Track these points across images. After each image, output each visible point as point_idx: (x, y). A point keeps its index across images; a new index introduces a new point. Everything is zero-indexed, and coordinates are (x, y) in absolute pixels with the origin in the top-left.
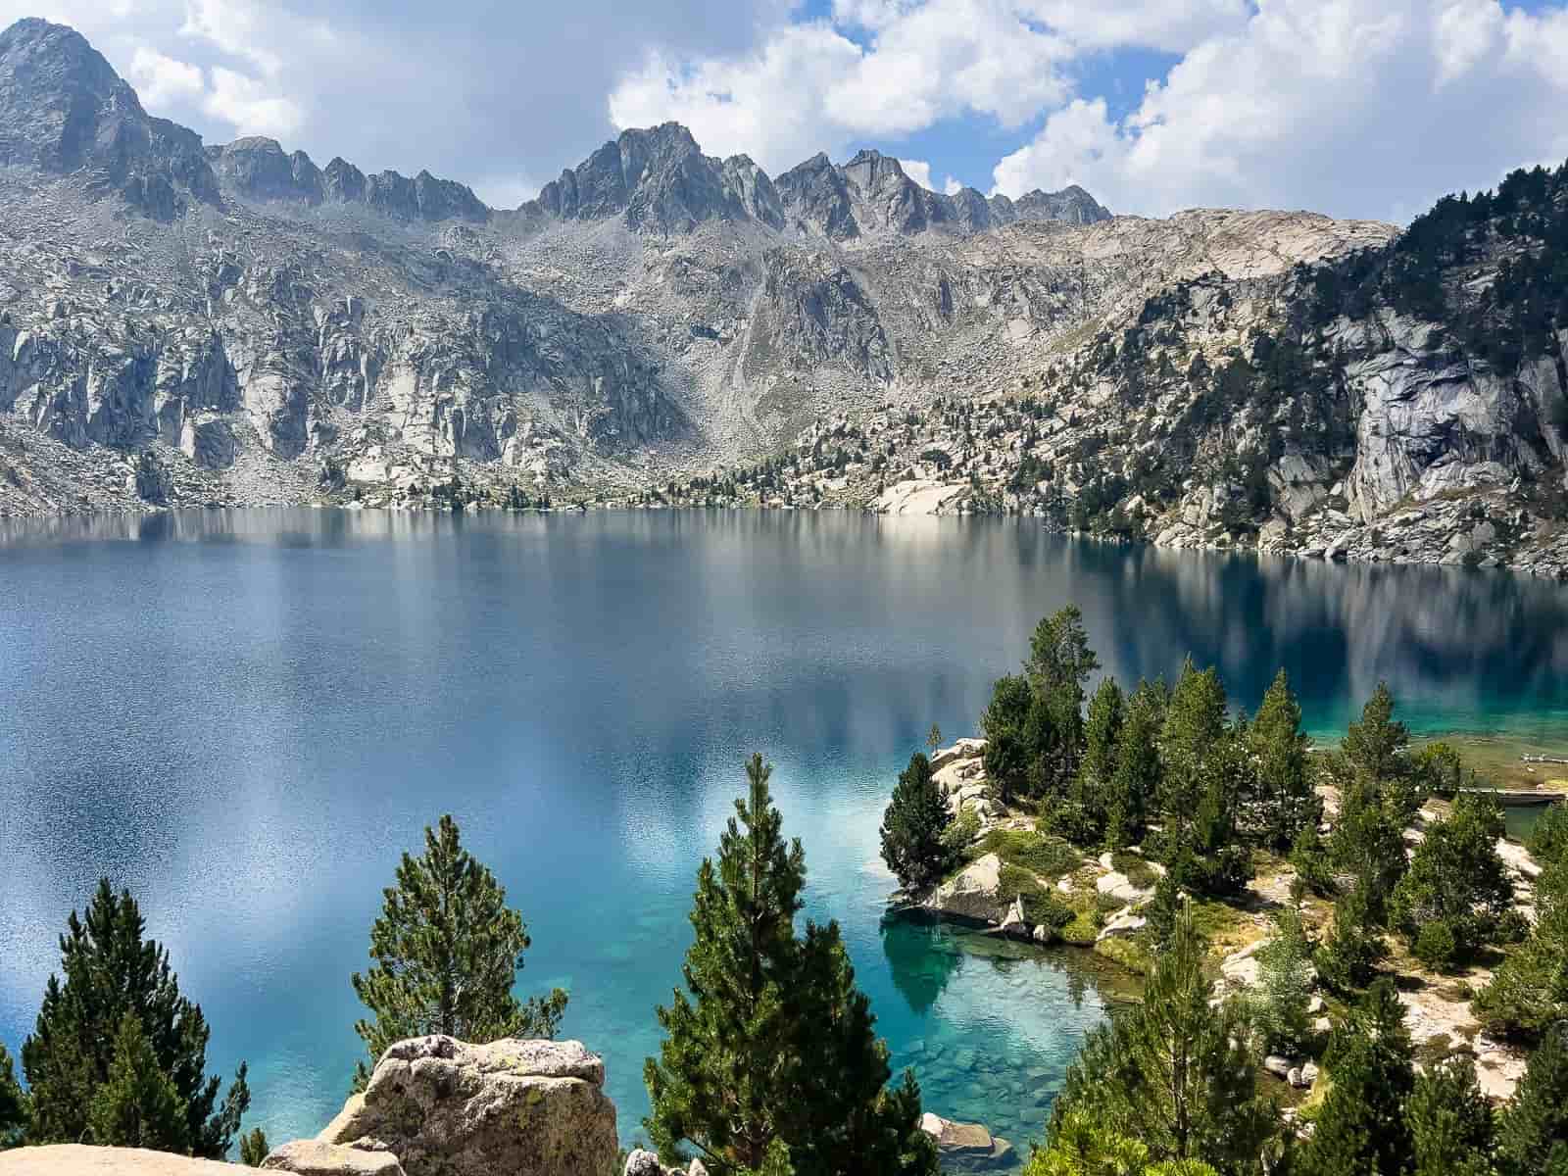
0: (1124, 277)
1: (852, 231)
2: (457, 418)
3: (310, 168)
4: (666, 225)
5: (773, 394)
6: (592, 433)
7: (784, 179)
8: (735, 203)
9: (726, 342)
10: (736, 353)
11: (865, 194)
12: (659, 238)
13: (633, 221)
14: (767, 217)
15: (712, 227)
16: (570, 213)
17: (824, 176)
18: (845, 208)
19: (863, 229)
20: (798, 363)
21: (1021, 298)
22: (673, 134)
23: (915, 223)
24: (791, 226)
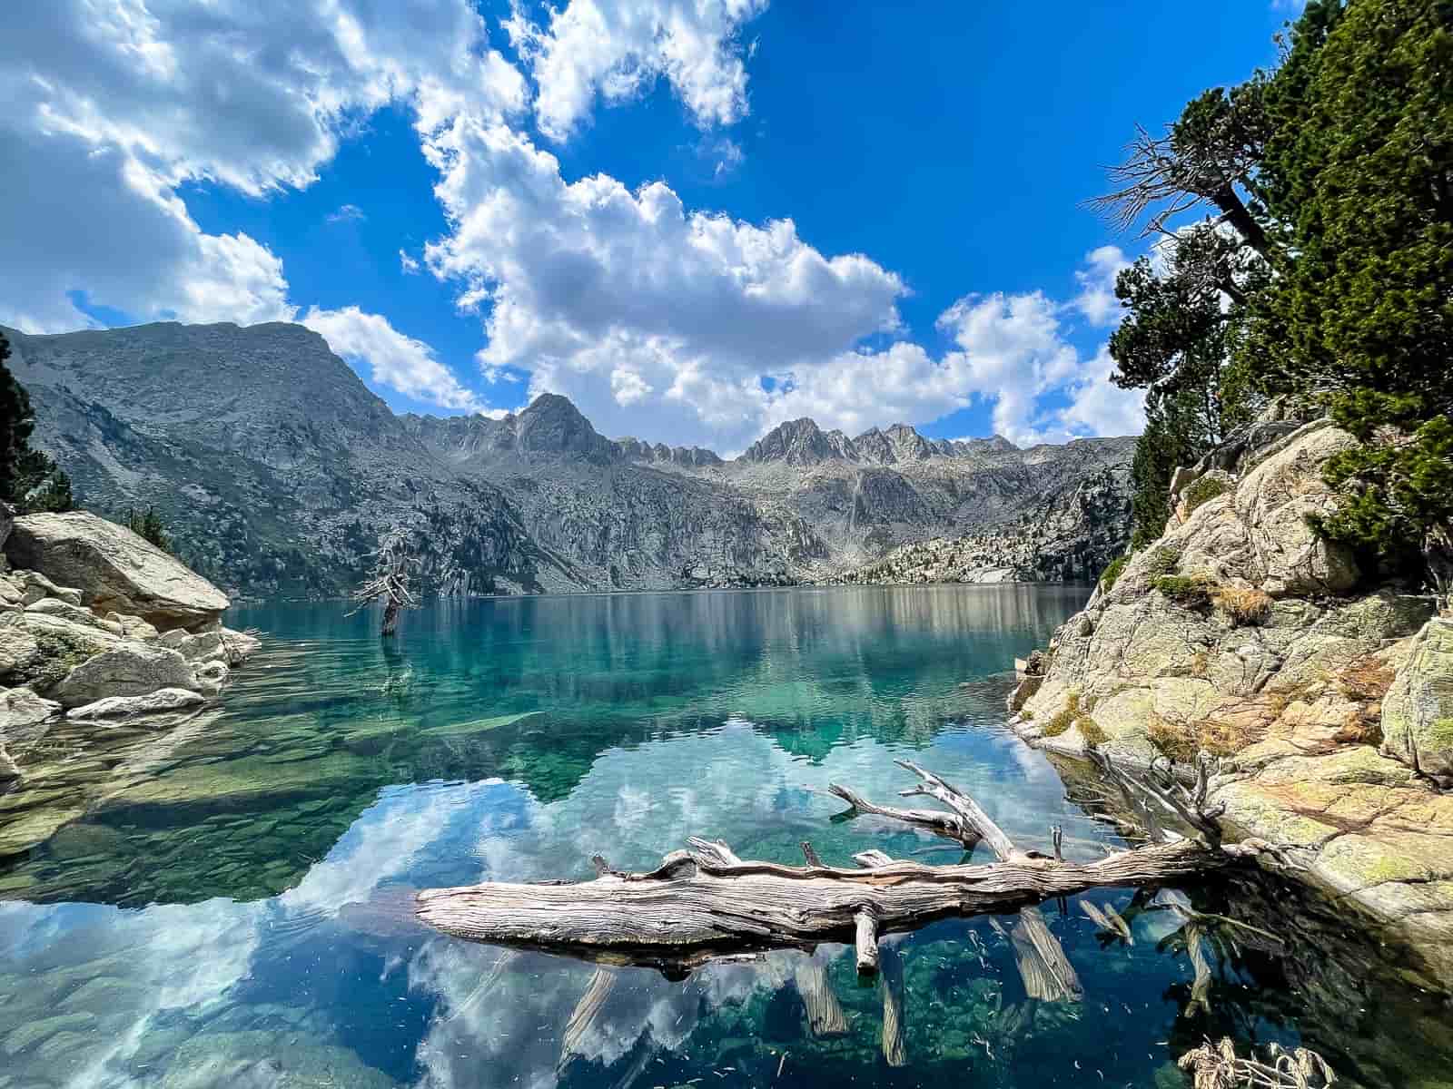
0: (1049, 472)
1: (894, 461)
2: (733, 549)
3: (648, 448)
4: (806, 461)
5: (872, 535)
6: (791, 555)
7: (857, 439)
8: (837, 451)
9: (843, 513)
10: (849, 517)
11: (897, 444)
12: (803, 468)
13: (789, 461)
14: (852, 456)
15: (828, 462)
16: (760, 459)
17: (877, 437)
18: (889, 450)
19: (899, 459)
20: (883, 520)
21: (994, 485)
22: (806, 423)
23: (925, 455)
24: (862, 460)
